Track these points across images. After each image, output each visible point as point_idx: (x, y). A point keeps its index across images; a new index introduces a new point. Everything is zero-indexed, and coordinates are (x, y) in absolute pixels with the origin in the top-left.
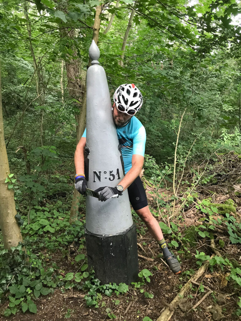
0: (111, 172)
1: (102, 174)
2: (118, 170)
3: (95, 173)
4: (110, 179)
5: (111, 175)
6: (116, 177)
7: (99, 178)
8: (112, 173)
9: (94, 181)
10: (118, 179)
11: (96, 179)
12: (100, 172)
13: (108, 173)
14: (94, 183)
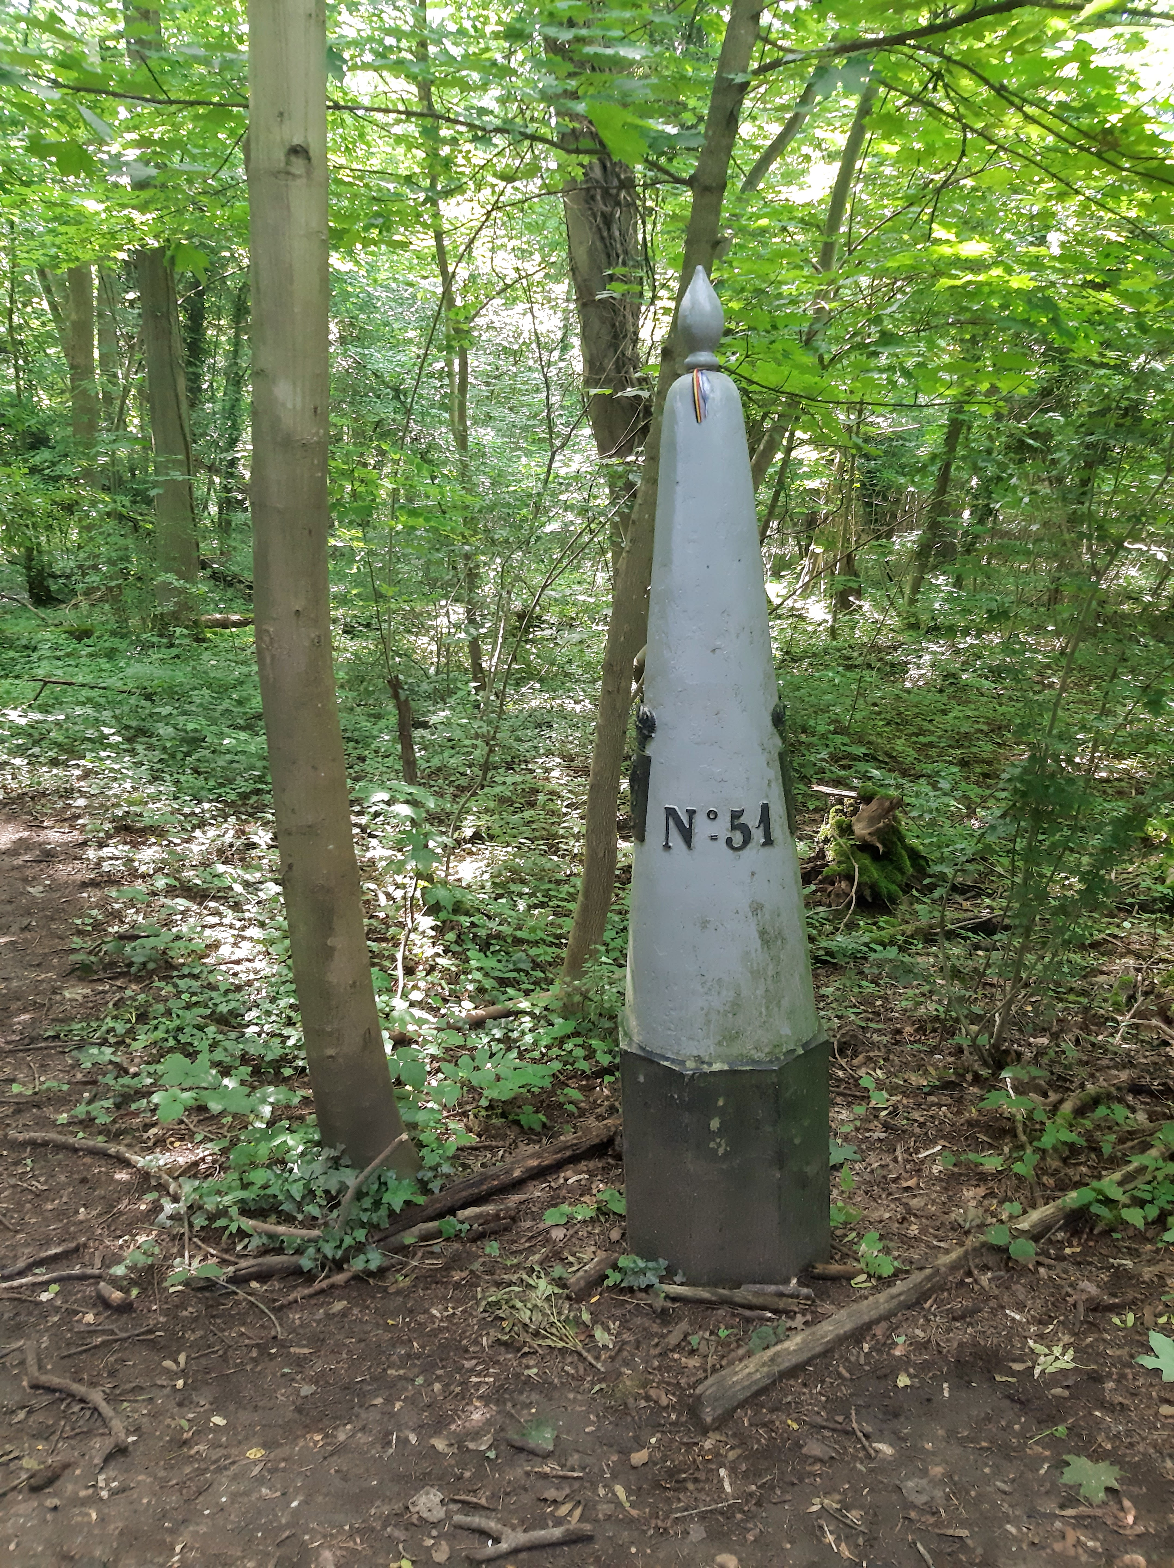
0: (736, 815)
1: (700, 820)
2: (765, 808)
3: (671, 813)
4: (729, 842)
5: (734, 828)
6: (758, 836)
7: (687, 836)
8: (742, 820)
9: (667, 847)
10: (764, 845)
11: (676, 839)
12: (691, 813)
13: (724, 821)
14: (664, 855)
